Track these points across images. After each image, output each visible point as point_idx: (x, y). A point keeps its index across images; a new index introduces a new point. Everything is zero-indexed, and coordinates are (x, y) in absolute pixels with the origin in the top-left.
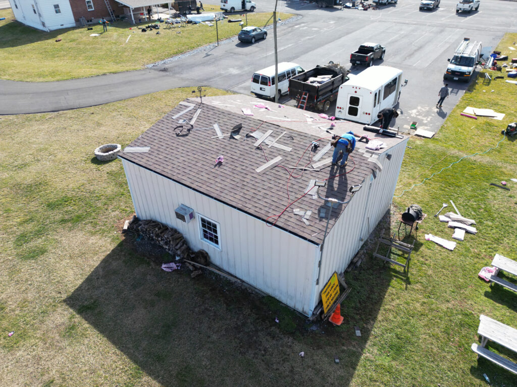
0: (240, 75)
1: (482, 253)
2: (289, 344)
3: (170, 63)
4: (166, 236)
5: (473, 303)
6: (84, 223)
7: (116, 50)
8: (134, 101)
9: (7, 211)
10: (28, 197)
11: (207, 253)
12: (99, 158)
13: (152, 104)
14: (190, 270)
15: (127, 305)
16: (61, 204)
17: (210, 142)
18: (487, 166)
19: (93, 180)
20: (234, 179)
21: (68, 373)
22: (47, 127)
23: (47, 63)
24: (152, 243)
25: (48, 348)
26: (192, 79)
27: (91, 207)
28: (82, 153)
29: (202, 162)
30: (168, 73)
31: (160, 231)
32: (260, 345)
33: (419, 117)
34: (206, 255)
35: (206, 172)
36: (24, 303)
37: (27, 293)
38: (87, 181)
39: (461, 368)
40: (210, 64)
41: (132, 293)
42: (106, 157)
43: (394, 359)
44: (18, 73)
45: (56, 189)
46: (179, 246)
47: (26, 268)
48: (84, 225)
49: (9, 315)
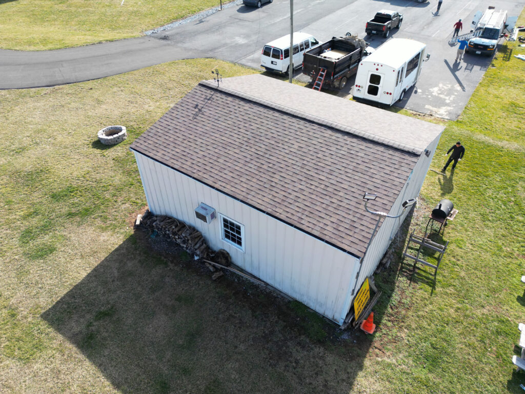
0: (248, 45)
1: (515, 252)
2: (321, 355)
3: (170, 30)
4: (184, 235)
5: (508, 308)
6: (93, 217)
7: (110, 14)
8: (135, 75)
9: (8, 203)
10: (30, 187)
11: (228, 254)
12: (102, 141)
13: (155, 79)
14: (211, 271)
15: (146, 311)
16: (66, 195)
17: (231, 134)
18: (515, 153)
19: (98, 167)
20: (261, 179)
21: (91, 388)
22: (43, 104)
23: (36, 28)
24: (169, 240)
25: (66, 361)
26: (196, 49)
27: (99, 198)
28: (83, 135)
29: (223, 158)
30: (169, 42)
31: (177, 229)
32: (291, 356)
33: (441, 96)
34: (227, 255)
35: (229, 169)
36: (36, 309)
37: (38, 298)
38: (92, 168)
39: (501, 382)
40: (214, 32)
41: (151, 298)
42: (110, 141)
43: (430, 371)
44: (5, 39)
45: (59, 177)
46: (198, 245)
47: (35, 269)
48: (93, 220)
49: (21, 323)
